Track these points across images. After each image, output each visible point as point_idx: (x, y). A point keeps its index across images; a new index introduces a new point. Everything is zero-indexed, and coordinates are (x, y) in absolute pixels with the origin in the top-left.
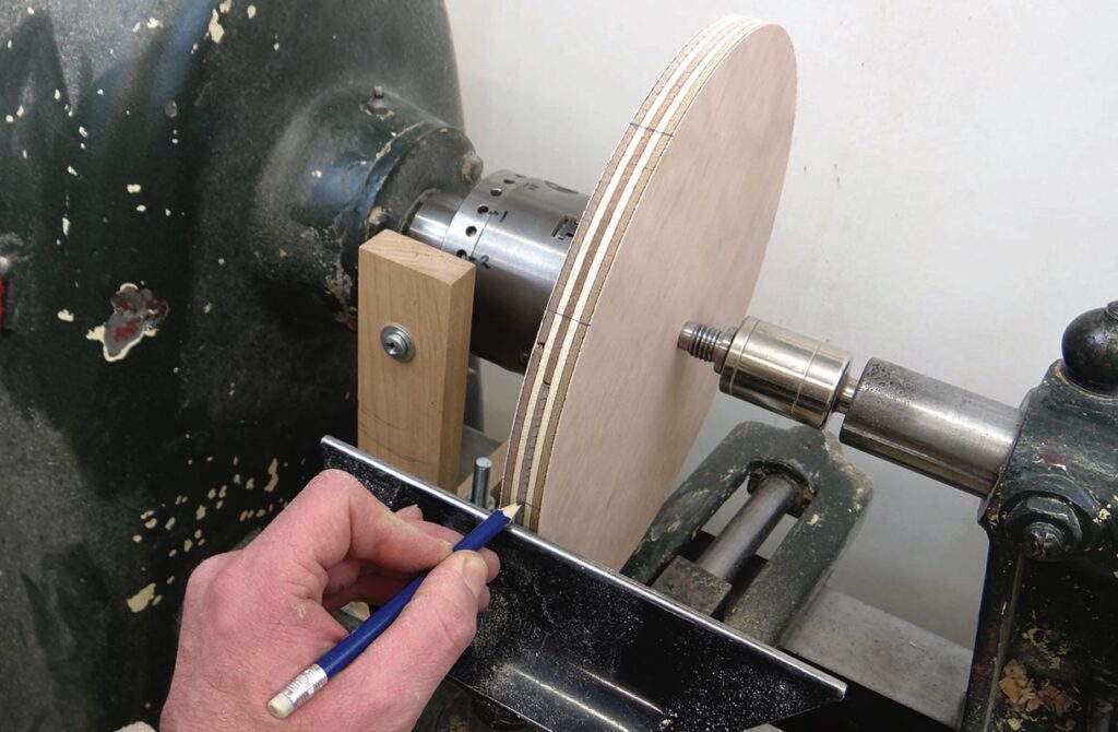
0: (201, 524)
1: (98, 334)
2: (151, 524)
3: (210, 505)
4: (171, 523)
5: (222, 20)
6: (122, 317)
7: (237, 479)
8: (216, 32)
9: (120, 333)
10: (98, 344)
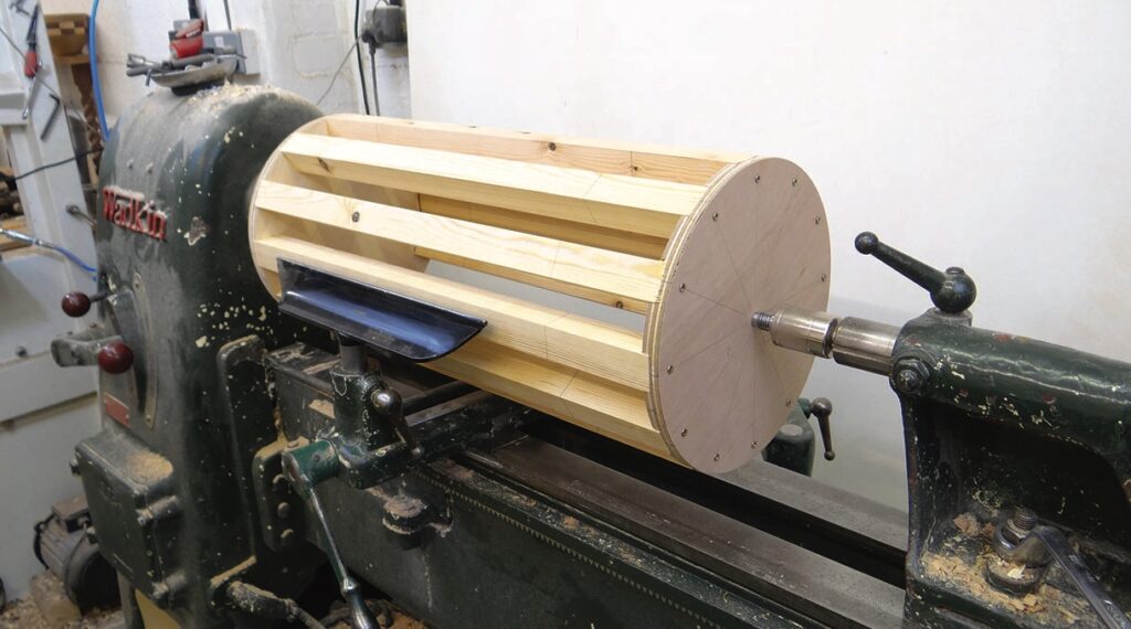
0: (227, 320)
1: (187, 235)
2: (205, 310)
3: (232, 313)
4: (212, 313)
5: (230, 136)
6: (194, 229)
7: (244, 307)
8: (227, 139)
9: (193, 236)
10: (186, 240)
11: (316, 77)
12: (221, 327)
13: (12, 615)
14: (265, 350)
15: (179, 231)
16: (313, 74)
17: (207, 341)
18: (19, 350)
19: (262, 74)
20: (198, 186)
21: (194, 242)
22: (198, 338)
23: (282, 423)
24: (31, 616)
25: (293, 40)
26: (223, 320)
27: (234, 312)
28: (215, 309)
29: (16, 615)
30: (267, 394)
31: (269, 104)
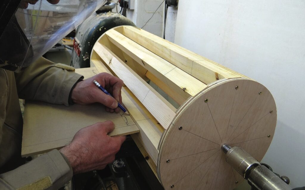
5: (101, 29)
6: (86, 55)
9: (86, 58)
10: (83, 58)
15: (82, 55)
16: (150, 12)
19: (135, 10)
20: (89, 43)
21: (85, 60)
25: (146, 1)
31: (117, 20)
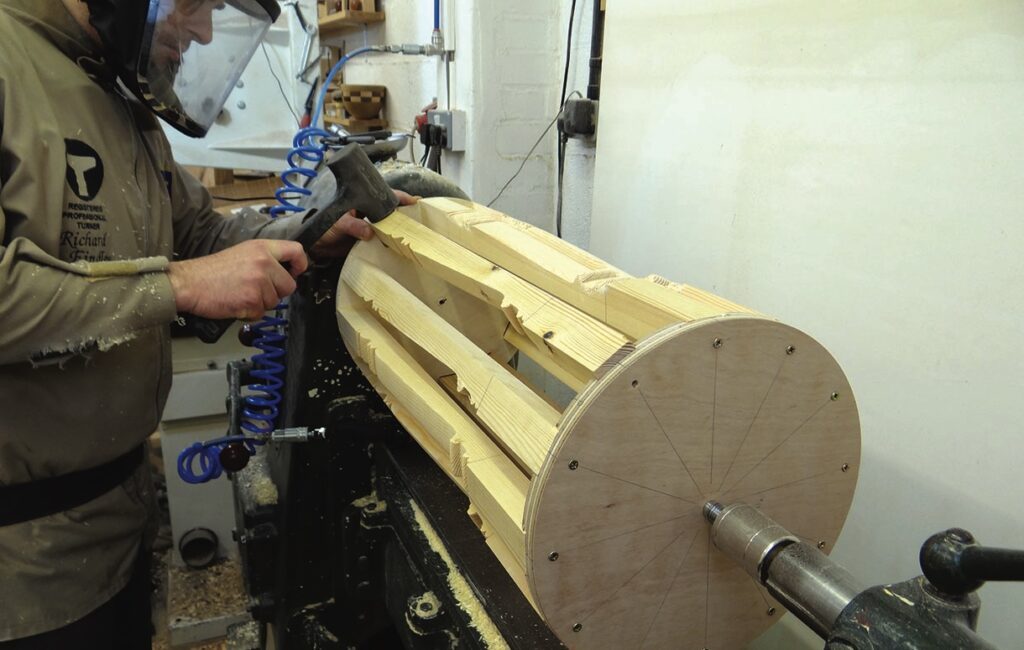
0: (339, 377)
2: (320, 365)
3: (345, 372)
4: (327, 369)
6: (323, 289)
9: (321, 295)
10: (315, 299)
11: (516, 158)
12: (333, 382)
13: (217, 569)
14: (372, 411)
15: (312, 288)
16: (514, 156)
17: (318, 393)
18: (210, 363)
19: (467, 152)
21: (320, 301)
22: (311, 389)
23: (376, 482)
24: (229, 576)
25: (499, 123)
26: (336, 376)
27: (347, 371)
28: (330, 365)
29: (220, 570)
30: (366, 452)
31: (411, 182)
